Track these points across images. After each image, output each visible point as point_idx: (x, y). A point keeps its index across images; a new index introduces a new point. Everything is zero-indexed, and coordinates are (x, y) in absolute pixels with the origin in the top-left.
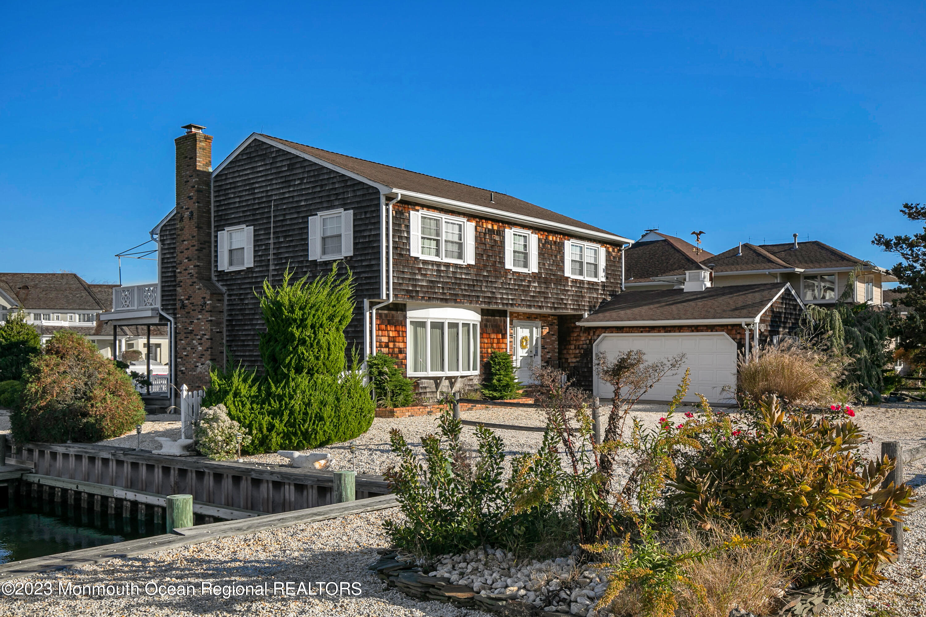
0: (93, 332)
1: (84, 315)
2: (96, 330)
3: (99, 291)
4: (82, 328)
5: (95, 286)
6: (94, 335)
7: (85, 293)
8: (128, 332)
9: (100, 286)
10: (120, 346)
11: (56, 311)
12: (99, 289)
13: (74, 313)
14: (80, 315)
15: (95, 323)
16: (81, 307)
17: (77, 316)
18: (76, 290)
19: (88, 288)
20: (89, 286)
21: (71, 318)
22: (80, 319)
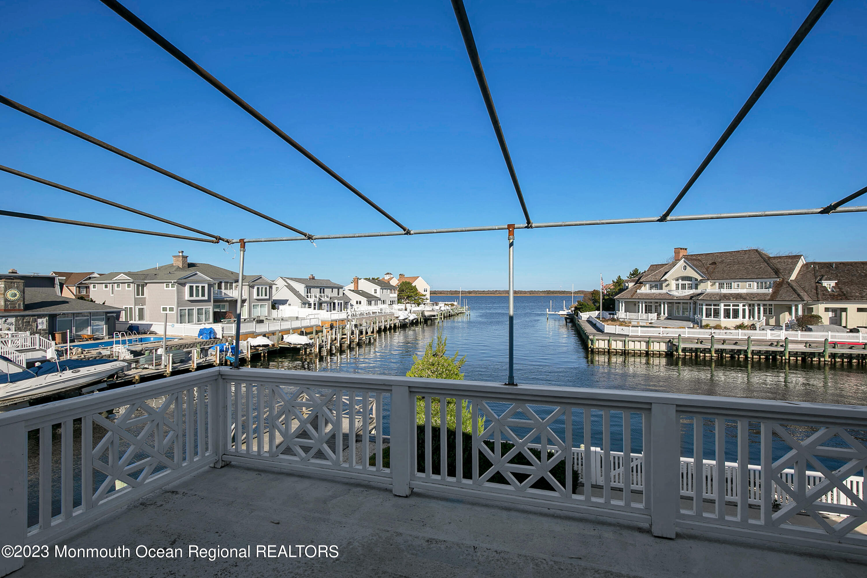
0: (769, 297)
1: (762, 283)
2: (772, 296)
3: (779, 262)
4: (758, 294)
5: (774, 258)
6: (769, 300)
7: (764, 265)
8: (806, 298)
9: (780, 257)
10: (797, 310)
11: (736, 281)
12: (779, 260)
13: (753, 282)
14: (758, 283)
15: (771, 290)
16: (759, 277)
17: (755, 284)
18: (756, 263)
19: (767, 260)
20: (770, 258)
21: (750, 285)
22: (757, 286)
